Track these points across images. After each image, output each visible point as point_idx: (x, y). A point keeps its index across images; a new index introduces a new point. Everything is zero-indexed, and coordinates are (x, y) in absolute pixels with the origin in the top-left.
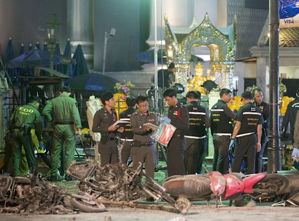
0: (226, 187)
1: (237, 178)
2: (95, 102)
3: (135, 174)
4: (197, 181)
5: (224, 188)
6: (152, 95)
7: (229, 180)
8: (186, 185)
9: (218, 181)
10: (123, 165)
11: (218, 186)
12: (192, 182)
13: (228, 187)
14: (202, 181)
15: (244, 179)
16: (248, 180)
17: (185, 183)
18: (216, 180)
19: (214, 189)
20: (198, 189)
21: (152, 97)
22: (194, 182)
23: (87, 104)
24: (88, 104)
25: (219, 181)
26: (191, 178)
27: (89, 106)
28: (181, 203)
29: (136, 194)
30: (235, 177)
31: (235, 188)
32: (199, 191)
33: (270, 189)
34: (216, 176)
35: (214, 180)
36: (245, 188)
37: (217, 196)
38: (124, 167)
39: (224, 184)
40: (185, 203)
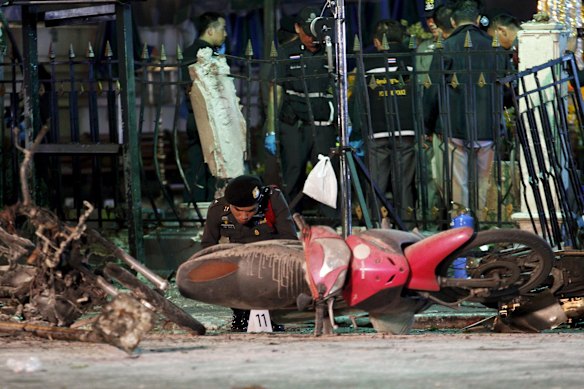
0: (350, 273)
1: (385, 246)
2: (213, 65)
3: (69, 239)
4: (277, 257)
5: (343, 275)
6: (325, 33)
7: (361, 252)
8: (245, 270)
9: (323, 257)
10: (33, 213)
11: (324, 271)
12: (262, 263)
13: (358, 272)
14: (293, 258)
15: (408, 250)
16: (420, 250)
17: (241, 265)
18: (318, 254)
19: (312, 279)
20: (280, 282)
21: (328, 37)
22: (267, 262)
23: (191, 73)
24: (194, 71)
25: (328, 253)
26: (260, 251)
27: (196, 76)
28: (121, 317)
29: (85, 299)
30: (378, 241)
31: (377, 276)
32: (283, 289)
33: (496, 277)
34: (320, 241)
35: (314, 252)
36: (410, 275)
37: (319, 301)
38: (35, 217)
39: (344, 263)
40: (131, 315)
